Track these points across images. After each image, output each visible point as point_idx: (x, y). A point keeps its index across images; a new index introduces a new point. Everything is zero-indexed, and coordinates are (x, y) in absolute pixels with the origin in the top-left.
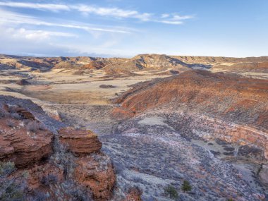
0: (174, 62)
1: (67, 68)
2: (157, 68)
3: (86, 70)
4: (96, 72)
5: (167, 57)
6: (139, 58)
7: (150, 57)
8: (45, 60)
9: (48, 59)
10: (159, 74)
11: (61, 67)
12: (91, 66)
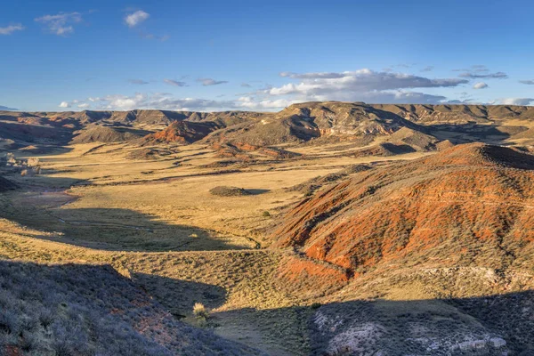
0: (389, 121)
1: (108, 140)
2: (346, 138)
3: (161, 146)
4: (186, 150)
5: (370, 109)
6: (297, 112)
7: (326, 109)
8: (45, 121)
9: (52, 118)
10: (355, 154)
11: (92, 139)
12: (172, 134)
